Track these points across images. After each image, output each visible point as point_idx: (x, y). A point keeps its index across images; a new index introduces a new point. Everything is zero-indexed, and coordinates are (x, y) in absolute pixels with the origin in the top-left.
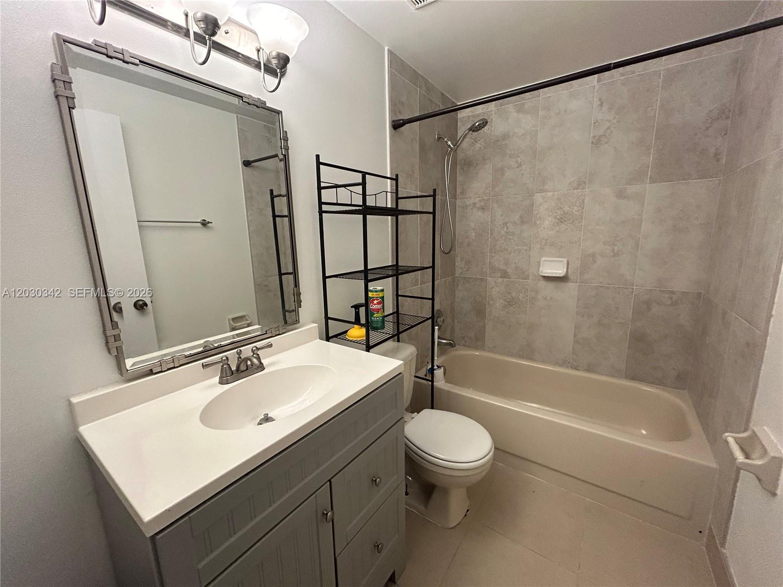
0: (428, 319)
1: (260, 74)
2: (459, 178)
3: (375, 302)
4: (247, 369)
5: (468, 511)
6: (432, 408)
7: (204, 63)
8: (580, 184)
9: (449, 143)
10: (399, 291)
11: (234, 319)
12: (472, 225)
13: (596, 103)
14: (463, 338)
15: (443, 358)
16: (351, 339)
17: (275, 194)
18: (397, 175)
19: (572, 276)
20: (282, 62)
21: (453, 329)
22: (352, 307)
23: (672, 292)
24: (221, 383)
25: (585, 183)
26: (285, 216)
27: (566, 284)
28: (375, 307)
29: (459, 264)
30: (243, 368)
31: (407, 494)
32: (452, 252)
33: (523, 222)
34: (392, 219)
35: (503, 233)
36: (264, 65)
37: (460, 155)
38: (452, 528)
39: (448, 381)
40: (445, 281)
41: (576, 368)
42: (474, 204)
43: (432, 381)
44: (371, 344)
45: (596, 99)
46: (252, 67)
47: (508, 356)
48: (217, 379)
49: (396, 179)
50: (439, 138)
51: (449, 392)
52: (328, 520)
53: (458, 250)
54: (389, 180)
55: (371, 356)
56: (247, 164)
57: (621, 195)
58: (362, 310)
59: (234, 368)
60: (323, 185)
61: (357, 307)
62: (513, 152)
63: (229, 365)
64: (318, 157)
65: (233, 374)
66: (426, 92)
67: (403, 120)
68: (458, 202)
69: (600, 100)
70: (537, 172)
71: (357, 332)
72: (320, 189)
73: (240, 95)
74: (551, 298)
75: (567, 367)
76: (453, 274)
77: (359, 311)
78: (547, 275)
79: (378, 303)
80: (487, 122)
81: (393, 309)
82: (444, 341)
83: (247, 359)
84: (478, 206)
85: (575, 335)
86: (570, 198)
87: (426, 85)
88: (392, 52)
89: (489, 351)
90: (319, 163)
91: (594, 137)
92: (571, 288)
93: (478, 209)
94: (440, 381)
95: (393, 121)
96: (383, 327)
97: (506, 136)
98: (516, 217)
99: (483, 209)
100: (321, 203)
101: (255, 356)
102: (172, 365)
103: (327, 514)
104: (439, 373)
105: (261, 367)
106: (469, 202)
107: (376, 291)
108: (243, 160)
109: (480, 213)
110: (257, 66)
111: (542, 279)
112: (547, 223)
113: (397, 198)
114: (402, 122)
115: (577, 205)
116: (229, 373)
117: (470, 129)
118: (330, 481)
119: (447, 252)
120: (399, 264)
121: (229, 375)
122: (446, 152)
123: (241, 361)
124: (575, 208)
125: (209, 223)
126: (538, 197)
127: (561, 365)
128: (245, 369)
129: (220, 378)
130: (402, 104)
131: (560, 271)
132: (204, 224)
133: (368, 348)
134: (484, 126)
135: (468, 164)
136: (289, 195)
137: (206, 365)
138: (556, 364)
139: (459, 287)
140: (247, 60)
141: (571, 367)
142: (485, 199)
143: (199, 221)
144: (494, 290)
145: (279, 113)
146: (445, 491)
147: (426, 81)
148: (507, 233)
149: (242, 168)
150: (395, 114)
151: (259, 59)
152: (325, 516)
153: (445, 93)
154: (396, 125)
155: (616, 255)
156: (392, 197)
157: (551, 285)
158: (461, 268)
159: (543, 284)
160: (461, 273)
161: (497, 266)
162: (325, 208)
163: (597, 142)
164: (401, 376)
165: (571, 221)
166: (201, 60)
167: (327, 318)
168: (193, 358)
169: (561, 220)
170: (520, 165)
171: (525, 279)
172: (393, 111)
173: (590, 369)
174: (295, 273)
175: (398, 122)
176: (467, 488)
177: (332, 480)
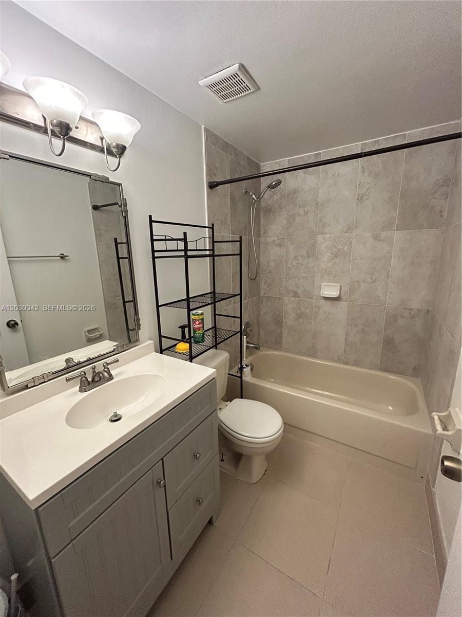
0: (238, 333)
1: (104, 156)
2: (262, 221)
3: (197, 323)
4: (100, 380)
5: (266, 470)
6: (242, 398)
7: (60, 155)
8: (349, 229)
9: (254, 196)
10: (216, 311)
11: (88, 331)
12: (272, 258)
13: (360, 170)
14: (266, 342)
15: (250, 358)
16: (179, 351)
17: (118, 241)
18: (213, 225)
19: (343, 297)
20: (120, 151)
21: (259, 334)
22: (179, 327)
23: (412, 310)
24: (81, 391)
25: (353, 229)
26: (126, 258)
27: (340, 302)
28: (197, 326)
29: (263, 286)
30: (97, 379)
31: (222, 460)
32: (257, 278)
33: (309, 256)
34: (210, 259)
35: (294, 263)
36: (107, 149)
37: (263, 204)
38: (255, 484)
39: (253, 376)
40: (253, 300)
41: (346, 363)
42: (274, 241)
43: (241, 377)
44: (193, 355)
45: (360, 167)
46: (97, 151)
47: (299, 354)
48: (77, 388)
49: (212, 228)
50: (246, 192)
51: (254, 385)
52: (161, 486)
53: (262, 276)
54: (207, 229)
55: (193, 366)
56: (95, 208)
57: (377, 238)
58: (187, 330)
59: (90, 379)
60: (155, 238)
61: (183, 327)
62: (301, 203)
63: (86, 377)
64: (150, 217)
65: (89, 384)
66: (235, 157)
67: (217, 182)
68: (262, 240)
69: (363, 167)
70: (318, 219)
71: (183, 347)
72: (152, 240)
73: (88, 174)
74: (329, 313)
75: (340, 363)
76: (259, 294)
77: (184, 330)
78: (326, 296)
79: (199, 324)
80: (281, 182)
81: (212, 325)
82: (252, 345)
83: (99, 373)
84: (276, 243)
85: (346, 340)
86: (342, 239)
87: (235, 153)
88: (208, 130)
89: (285, 351)
90: (151, 221)
91: (359, 195)
92: (343, 305)
93: (277, 245)
94: (248, 376)
95: (209, 183)
96: (203, 341)
97: (295, 191)
98: (304, 252)
99: (280, 245)
100: (153, 251)
101: (106, 369)
102: (43, 381)
103: (160, 483)
104: (247, 370)
105: (111, 377)
106: (270, 240)
107: (198, 315)
108: (93, 205)
109: (277, 249)
110: (102, 150)
111: (322, 298)
112: (325, 258)
113: (214, 242)
114: (216, 183)
115: (348, 245)
116: (86, 384)
117: (269, 187)
118: (162, 459)
119: (253, 278)
120: (216, 292)
121: (87, 385)
122: (251, 204)
123: (95, 375)
124: (346, 247)
125: (66, 256)
126: (319, 238)
127: (337, 362)
128: (99, 380)
129: (80, 387)
130: (217, 168)
131: (334, 293)
132: (63, 257)
133: (191, 359)
134: (279, 185)
135: (269, 210)
136: (128, 243)
137: (69, 379)
138: (333, 360)
139: (263, 303)
140: (92, 147)
141: (343, 363)
142: (281, 237)
143: (58, 255)
144: (288, 306)
145: (119, 185)
146: (250, 458)
147: (235, 149)
148: (297, 264)
149: (92, 211)
150: (211, 177)
151: (103, 145)
152: (160, 484)
153: (250, 157)
154: (212, 186)
155: (374, 282)
156: (209, 241)
157: (328, 303)
158: (264, 289)
159: (323, 302)
160: (265, 293)
161: (291, 288)
162: (156, 254)
163: (360, 199)
164: (215, 380)
165: (343, 256)
166: (58, 153)
167: (160, 336)
168: (57, 374)
169: (336, 256)
170: (306, 213)
171: (311, 298)
172: (209, 174)
173: (356, 364)
174: (134, 301)
175: (213, 184)
176: (266, 455)
177: (164, 458)
